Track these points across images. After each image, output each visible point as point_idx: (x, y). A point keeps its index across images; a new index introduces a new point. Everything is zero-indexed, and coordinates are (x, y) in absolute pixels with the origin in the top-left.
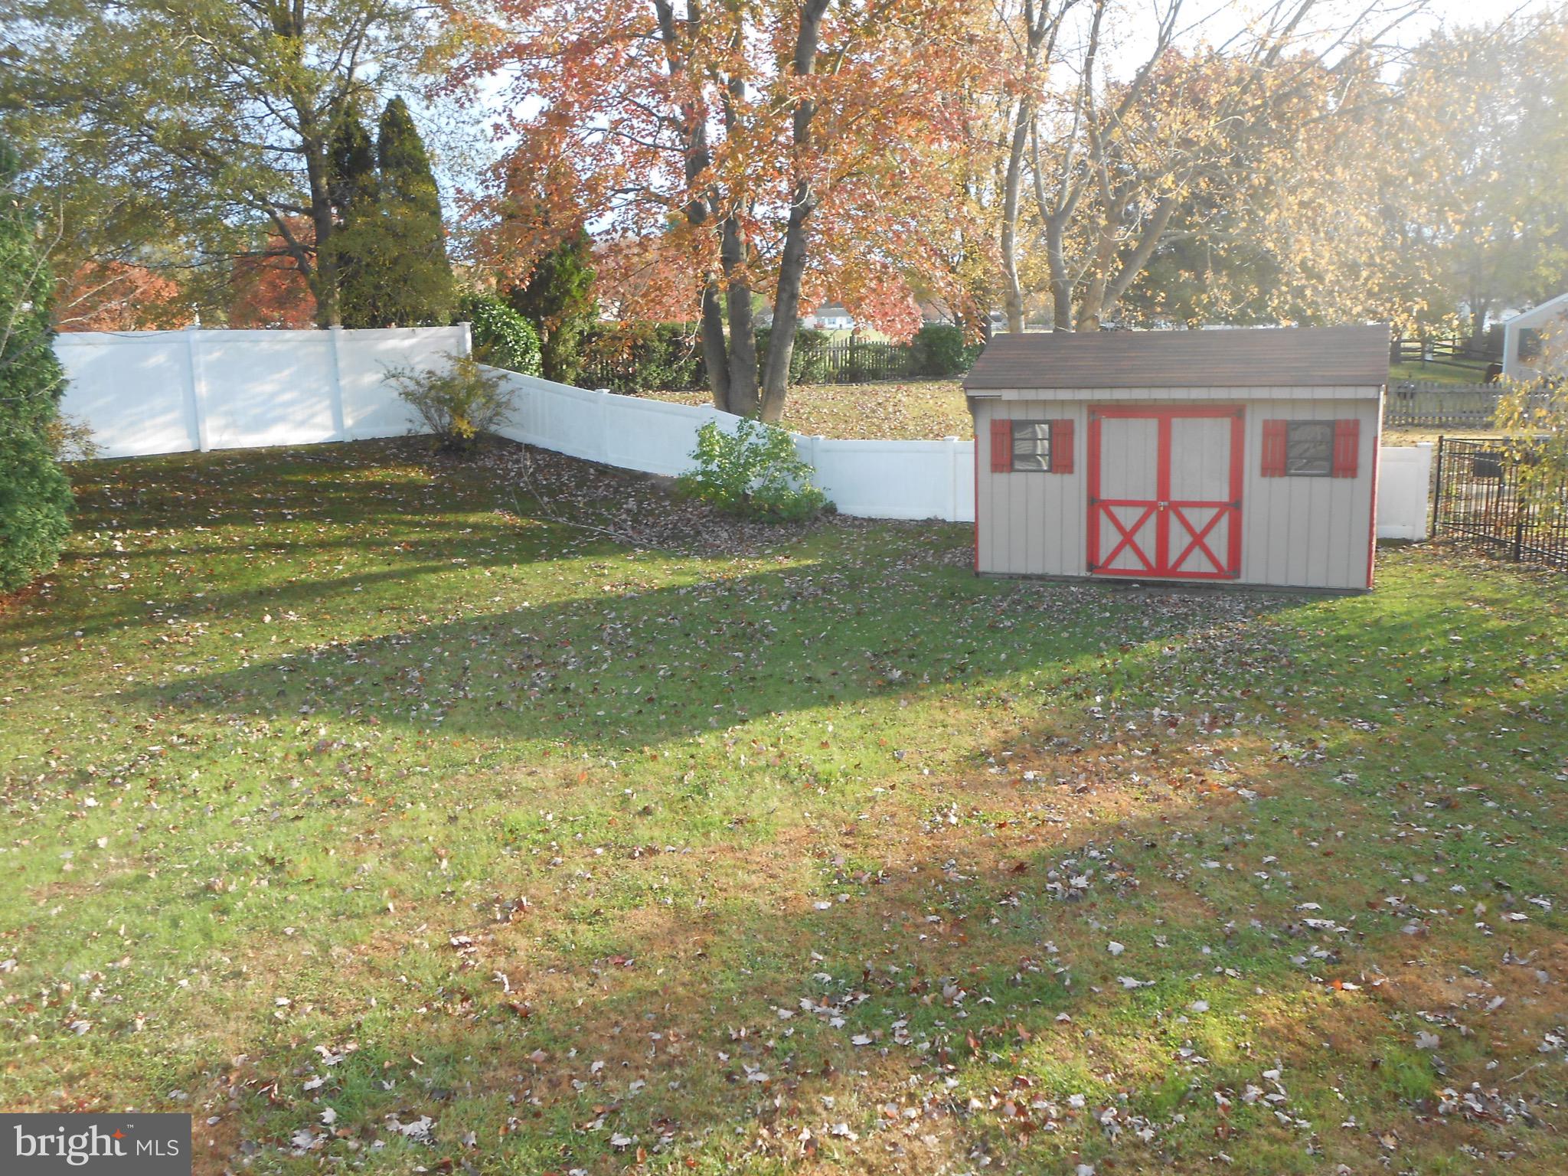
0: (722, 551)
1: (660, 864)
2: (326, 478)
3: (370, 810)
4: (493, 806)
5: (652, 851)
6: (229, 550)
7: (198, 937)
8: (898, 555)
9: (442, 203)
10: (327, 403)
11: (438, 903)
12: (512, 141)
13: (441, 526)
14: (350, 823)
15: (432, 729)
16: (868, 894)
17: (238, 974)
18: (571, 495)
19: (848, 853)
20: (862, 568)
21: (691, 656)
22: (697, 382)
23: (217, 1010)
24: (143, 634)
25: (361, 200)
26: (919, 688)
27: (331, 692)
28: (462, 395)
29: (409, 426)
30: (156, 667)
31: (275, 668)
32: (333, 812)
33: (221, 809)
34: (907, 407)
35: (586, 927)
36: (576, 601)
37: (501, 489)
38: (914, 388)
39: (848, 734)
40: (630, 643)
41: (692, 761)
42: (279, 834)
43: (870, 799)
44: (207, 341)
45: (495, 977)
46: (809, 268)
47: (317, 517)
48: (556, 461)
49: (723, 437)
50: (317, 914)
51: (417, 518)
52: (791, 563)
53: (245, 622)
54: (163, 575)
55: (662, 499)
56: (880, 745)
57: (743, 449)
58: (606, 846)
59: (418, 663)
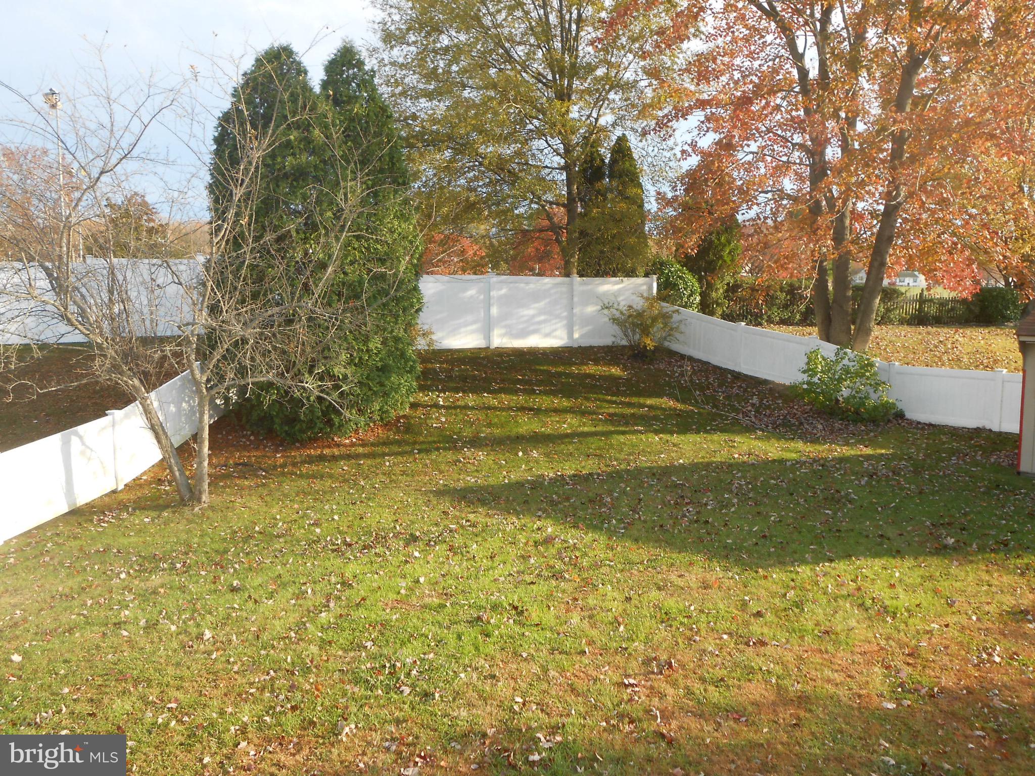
0: (818, 438)
1: (768, 653)
2: (560, 369)
3: (576, 585)
4: (654, 594)
5: (763, 644)
6: (501, 409)
7: (472, 649)
8: (953, 452)
9: (646, 200)
10: (565, 322)
11: (616, 653)
12: (694, 161)
13: (629, 405)
14: (564, 591)
15: (617, 538)
16: (925, 704)
17: (493, 677)
18: (715, 391)
19: (910, 670)
20: (924, 460)
21: (794, 509)
22: (806, 320)
23: (480, 696)
24: (450, 456)
25: (597, 198)
26: (968, 554)
27: (556, 505)
28: (649, 322)
29: (614, 339)
30: (456, 476)
31: (523, 485)
32: (554, 582)
33: (488, 570)
34: (963, 345)
35: (714, 688)
36: (715, 462)
37: (669, 384)
38: (968, 331)
39: (911, 581)
40: (751, 495)
41: (792, 584)
42: (521, 591)
43: (928, 632)
44: (501, 282)
45: (652, 711)
46: (896, 244)
47: (554, 393)
48: (705, 368)
49: (824, 359)
50: (542, 647)
51: (614, 398)
52: (869, 451)
53: (507, 454)
54: (464, 422)
55: (776, 398)
56: (936, 592)
57: (838, 368)
58: (730, 634)
59: (610, 493)
